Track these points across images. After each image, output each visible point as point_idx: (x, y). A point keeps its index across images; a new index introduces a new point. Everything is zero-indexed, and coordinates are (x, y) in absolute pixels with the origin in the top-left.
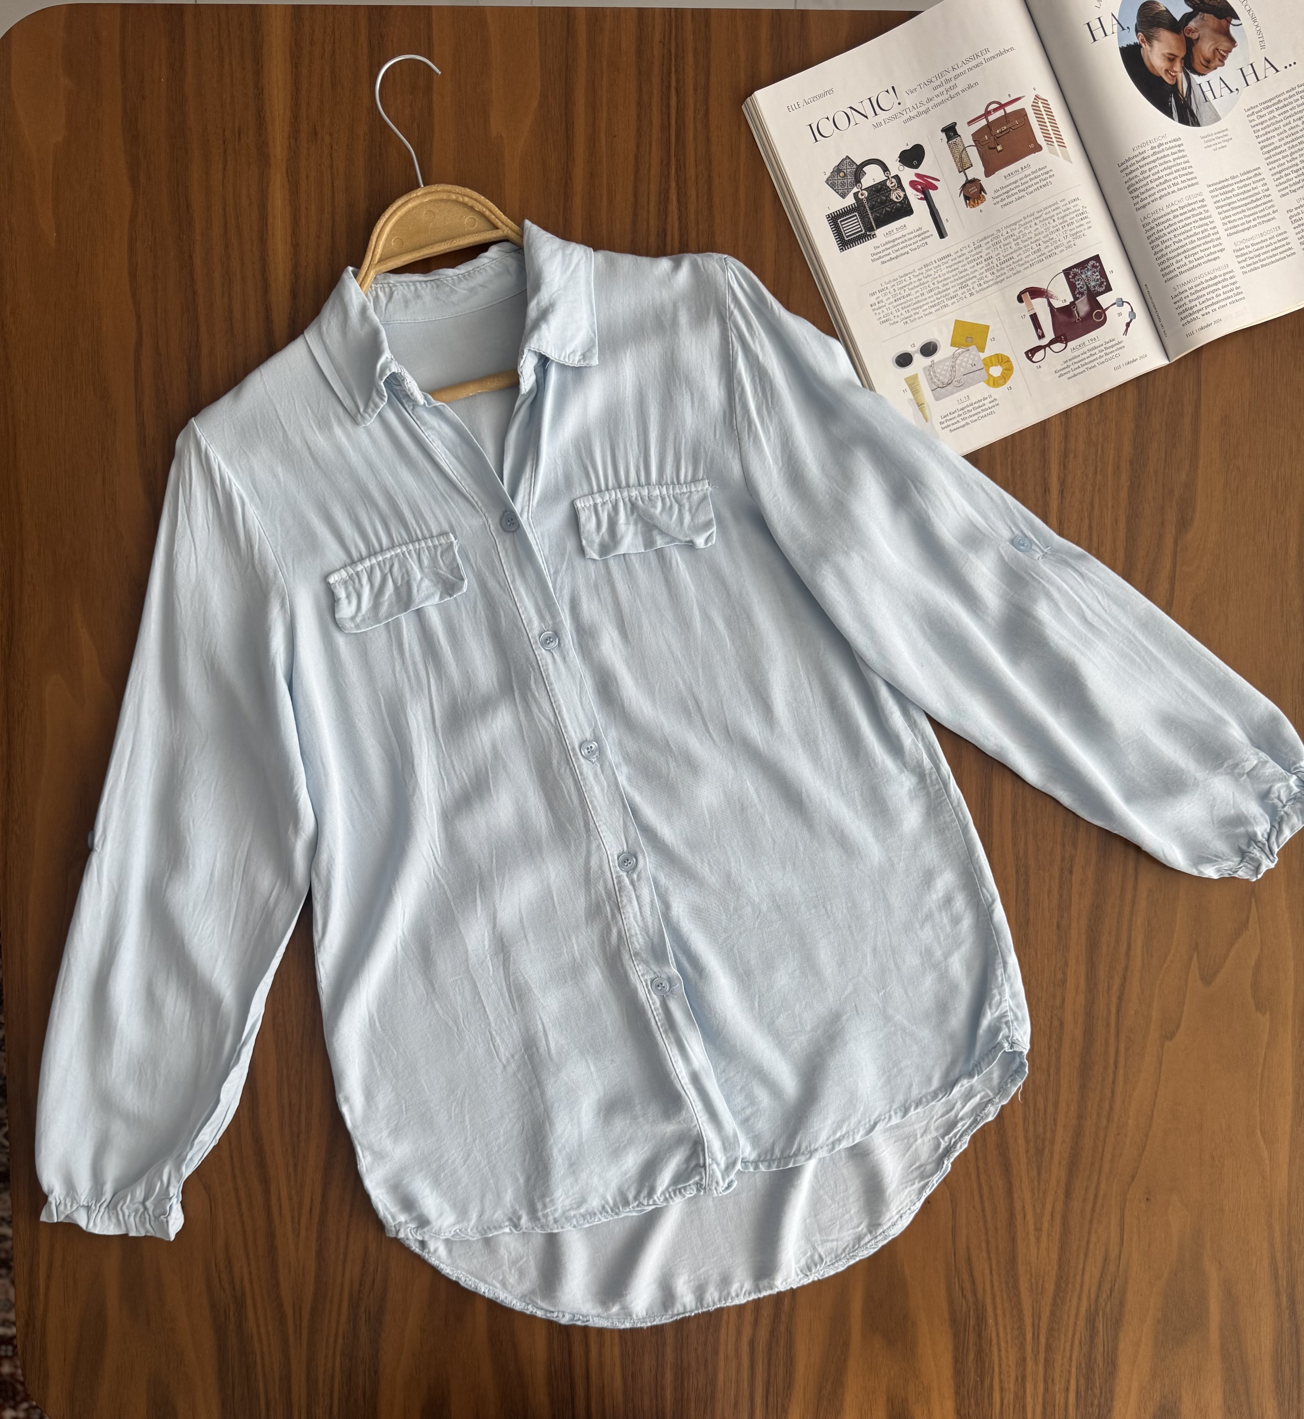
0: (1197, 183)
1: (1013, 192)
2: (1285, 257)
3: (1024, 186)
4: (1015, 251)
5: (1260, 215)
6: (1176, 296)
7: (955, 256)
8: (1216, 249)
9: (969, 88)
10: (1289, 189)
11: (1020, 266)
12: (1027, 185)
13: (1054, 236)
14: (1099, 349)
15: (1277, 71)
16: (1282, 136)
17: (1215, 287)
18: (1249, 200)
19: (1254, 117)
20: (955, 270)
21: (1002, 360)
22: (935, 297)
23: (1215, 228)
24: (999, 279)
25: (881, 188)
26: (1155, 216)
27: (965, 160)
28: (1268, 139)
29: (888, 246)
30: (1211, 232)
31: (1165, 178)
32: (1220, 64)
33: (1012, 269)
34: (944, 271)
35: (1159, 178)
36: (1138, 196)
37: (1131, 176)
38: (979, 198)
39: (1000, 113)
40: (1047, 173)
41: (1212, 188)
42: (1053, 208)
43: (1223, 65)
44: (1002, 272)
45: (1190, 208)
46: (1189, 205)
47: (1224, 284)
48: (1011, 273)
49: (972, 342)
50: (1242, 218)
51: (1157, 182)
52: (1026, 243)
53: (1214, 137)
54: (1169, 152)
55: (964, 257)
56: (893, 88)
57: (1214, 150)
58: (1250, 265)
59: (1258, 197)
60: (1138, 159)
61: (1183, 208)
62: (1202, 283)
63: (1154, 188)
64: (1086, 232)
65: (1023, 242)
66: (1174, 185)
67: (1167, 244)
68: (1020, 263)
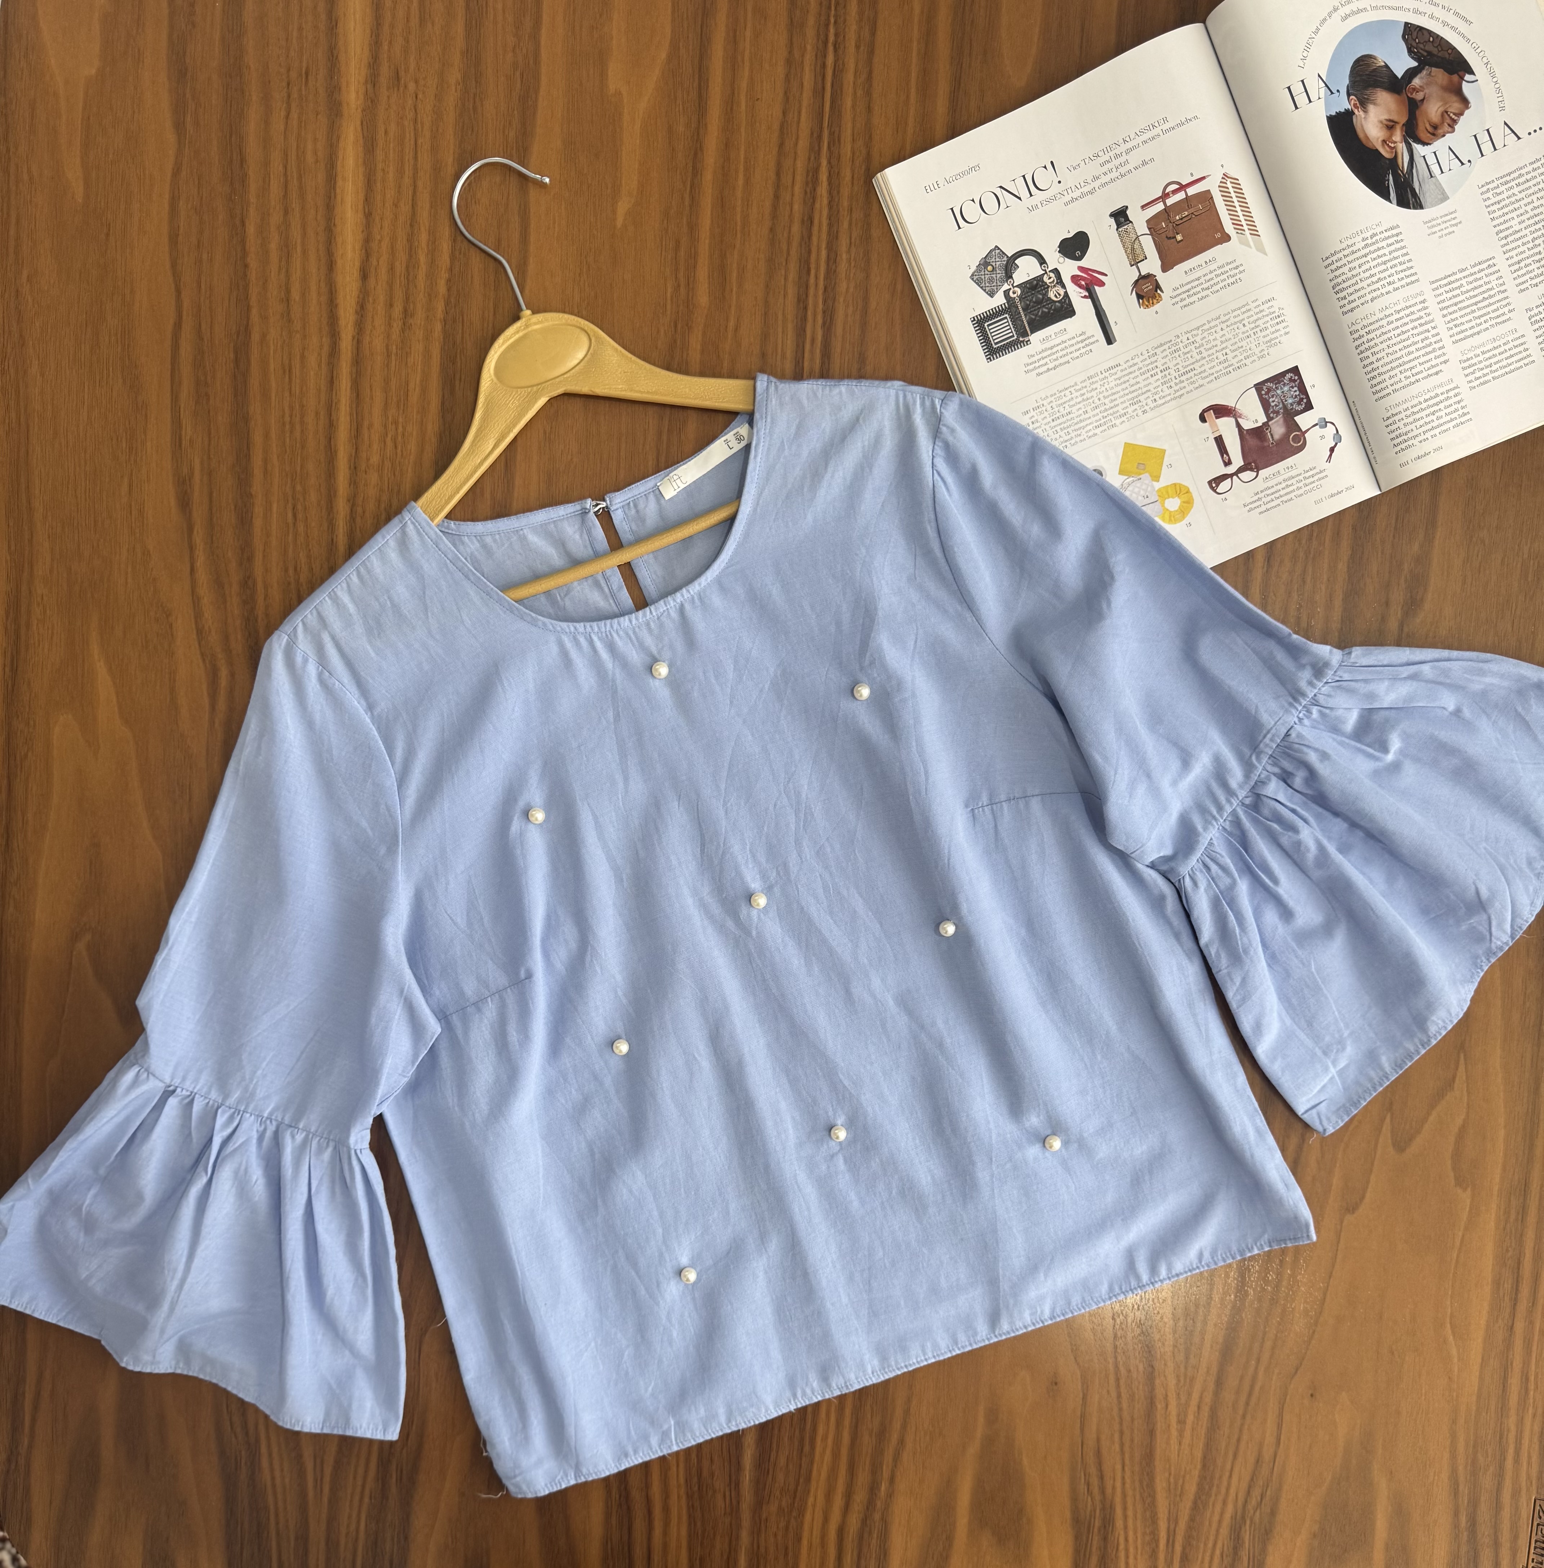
0: (1418, 280)
1: (1194, 290)
2: (1521, 367)
3: (1208, 284)
4: (1196, 361)
5: (1491, 315)
6: (1388, 418)
7: (1125, 366)
8: (1439, 361)
9: (1143, 165)
10: (1530, 283)
11: (1203, 378)
12: (1212, 282)
13: (1244, 343)
14: (1297, 479)
15: (1519, 138)
16: (1524, 217)
17: (1436, 408)
18: (1480, 298)
19: (1490, 195)
20: (1125, 382)
21: (1179, 490)
22: (1100, 415)
23: (1438, 334)
24: (1178, 394)
25: (1037, 284)
26: (1365, 322)
27: (1138, 251)
28: (1505, 222)
29: (1043, 354)
30: (1433, 340)
31: (1378, 276)
32: (1450, 129)
33: (1192, 383)
34: (1112, 384)
35: (1371, 276)
36: (1345, 298)
37: (1337, 273)
38: (1154, 297)
39: (1181, 196)
40: (1235, 268)
41: (1435, 285)
42: (1244, 310)
43: (1453, 131)
44: (1182, 385)
45: (1407, 312)
46: (1407, 307)
47: (1447, 403)
48: (1191, 387)
49: (1144, 469)
50: (1471, 321)
51: (1369, 281)
52: (1210, 352)
53: (1439, 221)
54: (1384, 244)
55: (1136, 367)
56: (1052, 163)
57: (1440, 237)
58: (1480, 378)
59: (1492, 293)
60: (1346, 252)
61: (1398, 312)
62: (1420, 403)
63: (1363, 288)
64: (1282, 339)
65: (1207, 350)
66: (1389, 284)
67: (1379, 356)
68: (1203, 375)
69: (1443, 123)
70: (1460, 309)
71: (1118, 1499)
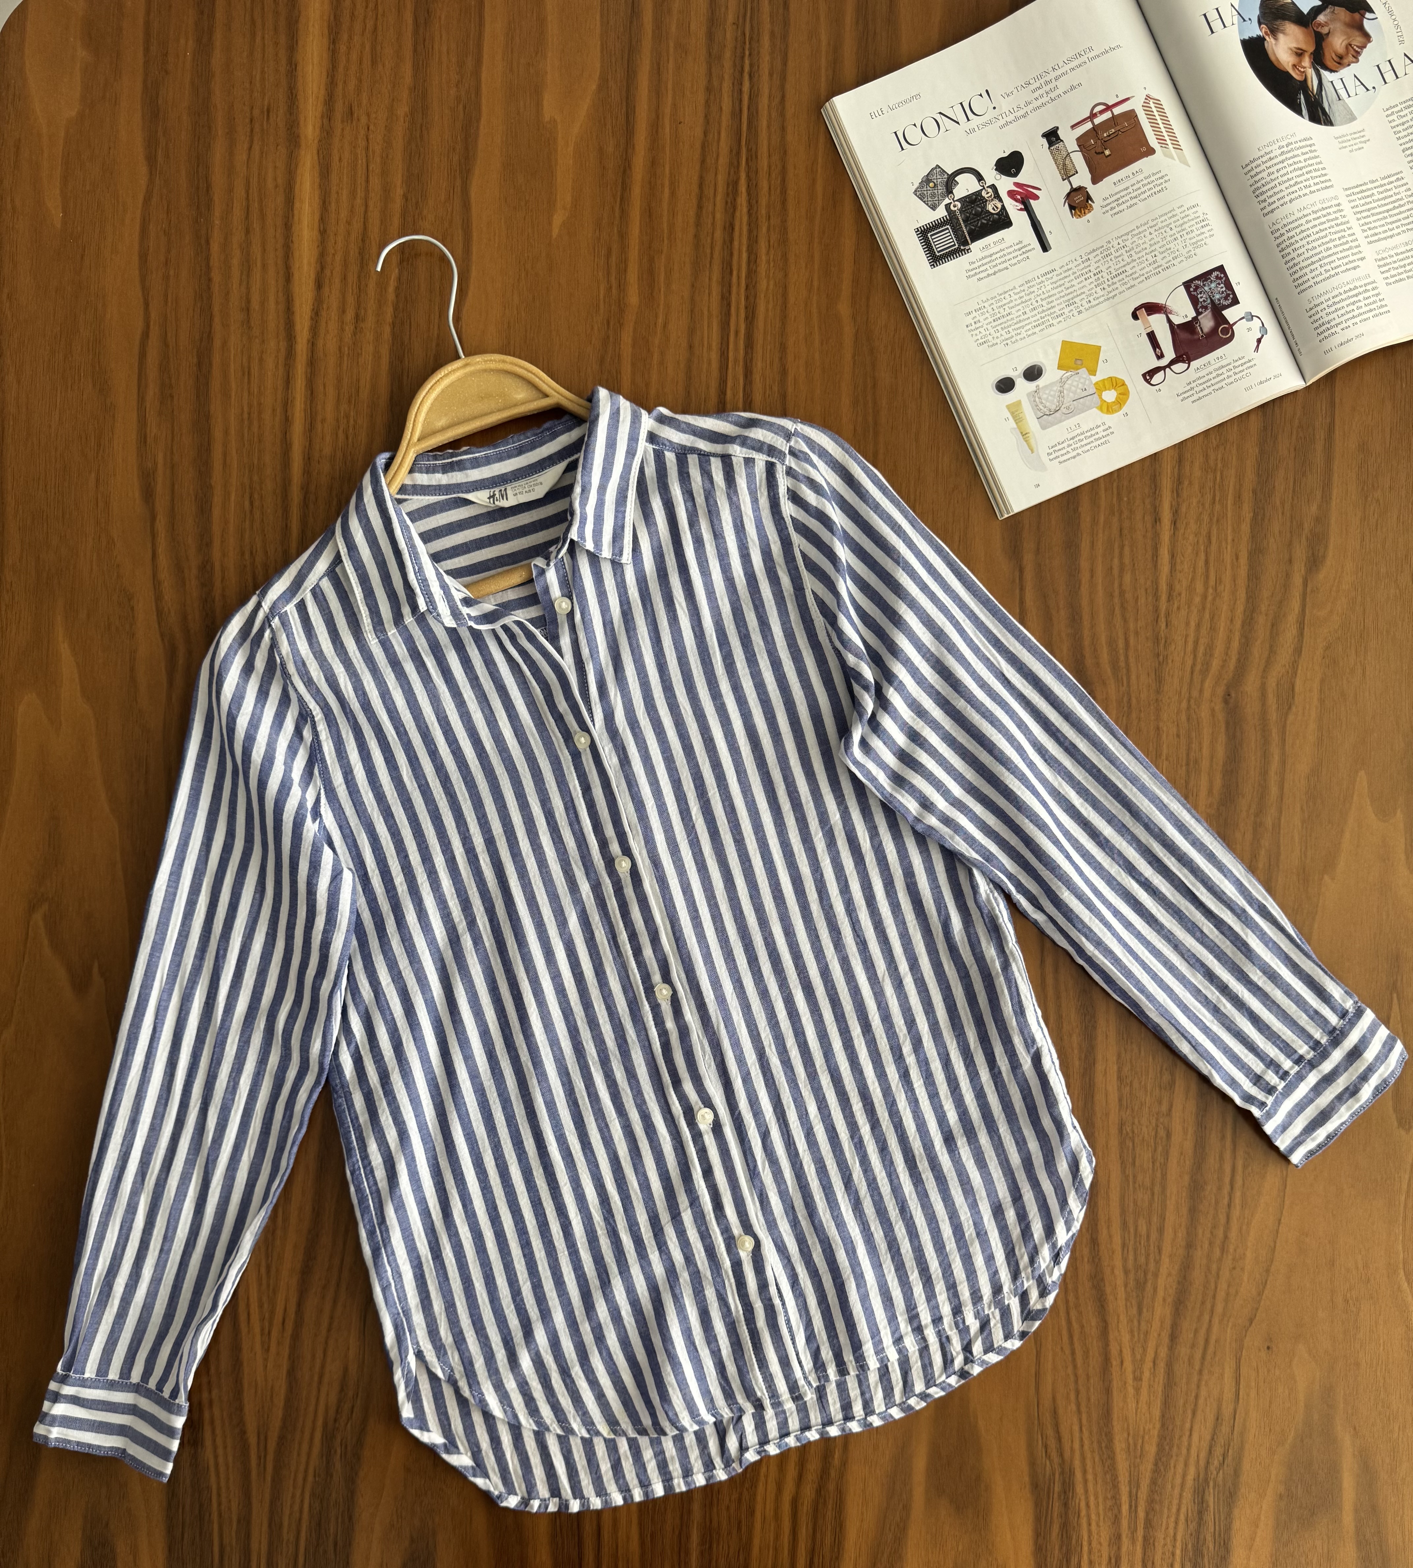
0: (1332, 186)
1: (1124, 199)
3: (1136, 193)
4: (1128, 264)
5: (1403, 222)
6: (1310, 309)
7: (1060, 271)
8: (1355, 257)
9: (1072, 89)
11: (1135, 279)
12: (1140, 191)
13: (1172, 245)
14: (1227, 368)
17: (1355, 299)
18: (1393, 206)
19: (1394, 117)
20: (1061, 286)
21: (1116, 383)
22: (1038, 316)
23: (1355, 234)
24: (1111, 295)
25: (976, 198)
26: (1286, 222)
27: (1069, 167)
29: (984, 261)
30: (1350, 239)
31: (1295, 181)
33: (1125, 284)
34: (1049, 288)
35: (1289, 180)
36: (1265, 201)
37: (1256, 178)
38: (1086, 207)
39: (1108, 115)
40: (1162, 177)
41: (1348, 192)
42: (1170, 215)
44: (1115, 286)
45: (1324, 212)
46: (1325, 209)
47: (1365, 295)
48: (1124, 288)
49: (1081, 364)
50: (1382, 226)
51: (1287, 185)
52: (1140, 255)
53: (1349, 138)
54: (1299, 152)
55: (1070, 272)
56: (987, 91)
57: (1351, 148)
58: (1395, 276)
59: (1402, 200)
60: (1264, 159)
61: (1315, 212)
62: (1340, 294)
63: (1281, 191)
64: (1208, 241)
65: (1136, 253)
66: (1306, 187)
67: (1300, 251)
68: (1134, 276)
71: (1077, 1463)
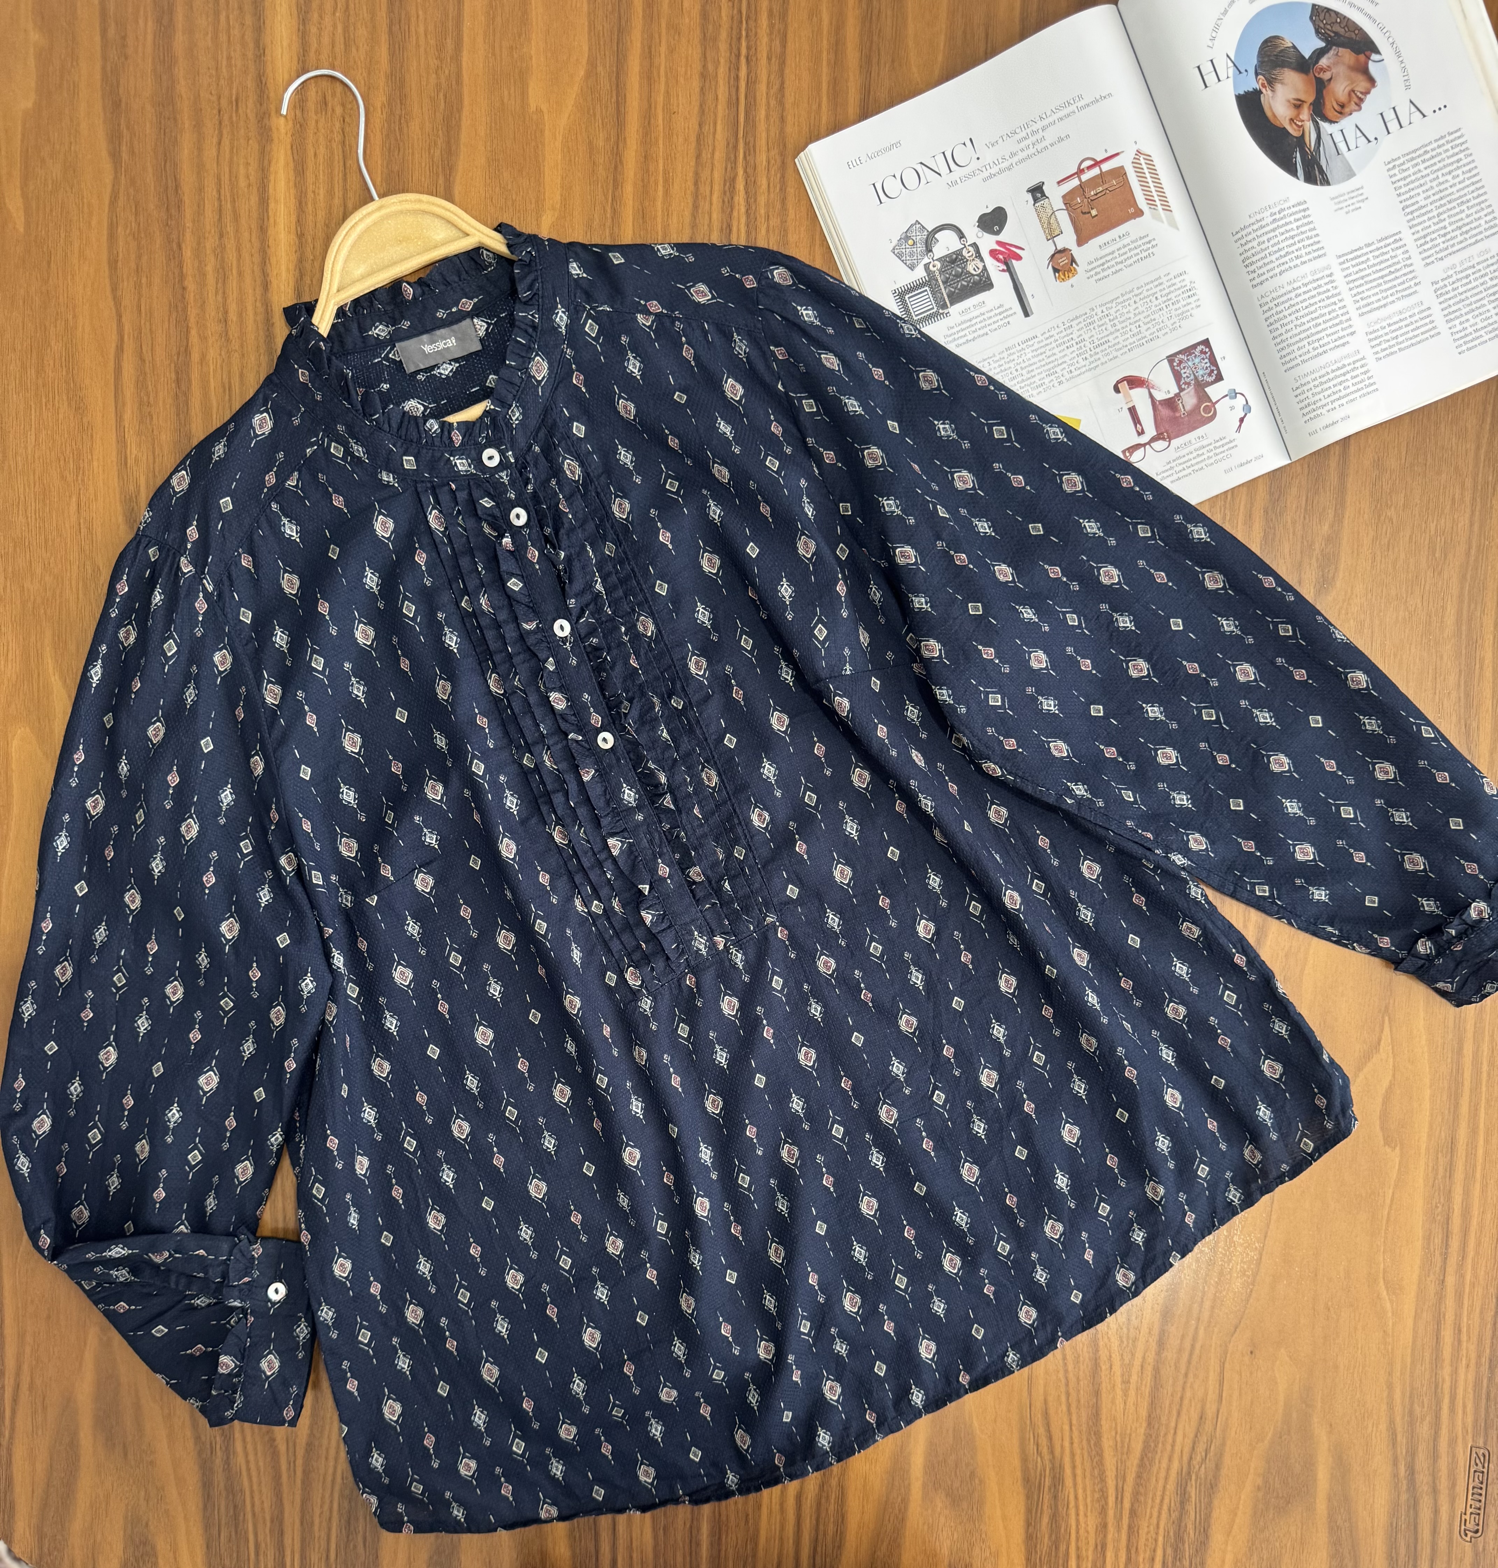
0: (1325, 255)
1: (1109, 264)
2: (1429, 339)
3: (1122, 258)
4: (1111, 333)
5: (1399, 288)
6: (1298, 388)
7: (1041, 338)
8: (1347, 332)
9: (1060, 141)
10: (1435, 256)
11: (1117, 350)
12: (1125, 257)
13: (1156, 316)
14: (1209, 448)
15: (1424, 116)
16: (1430, 193)
17: (1343, 378)
18: (1386, 271)
19: (1396, 171)
20: (1043, 353)
23: (1344, 307)
24: (1093, 366)
25: (957, 258)
26: (1274, 295)
27: (1054, 226)
28: (1411, 197)
29: (963, 326)
30: (1340, 312)
31: (1286, 250)
33: (1107, 355)
34: (1029, 356)
35: (1280, 250)
36: (1255, 271)
37: (1246, 247)
38: (1070, 271)
39: (1095, 171)
40: (1149, 242)
41: (1342, 260)
42: (1156, 283)
43: (1360, 109)
44: (1097, 357)
45: (1315, 285)
46: (1316, 281)
47: (1354, 374)
48: (1106, 359)
50: (1379, 294)
51: (1277, 255)
52: (1124, 325)
53: (1346, 197)
54: (1292, 219)
55: (1052, 339)
56: (972, 140)
57: (1347, 212)
58: (1388, 349)
59: (1398, 267)
60: (1255, 227)
61: (1306, 285)
62: (1329, 373)
63: (1273, 262)
64: (1193, 312)
65: (1120, 323)
66: (1297, 257)
67: (1288, 327)
68: (1117, 347)
69: (1350, 101)
70: (1366, 283)
71: (1067, 1459)
